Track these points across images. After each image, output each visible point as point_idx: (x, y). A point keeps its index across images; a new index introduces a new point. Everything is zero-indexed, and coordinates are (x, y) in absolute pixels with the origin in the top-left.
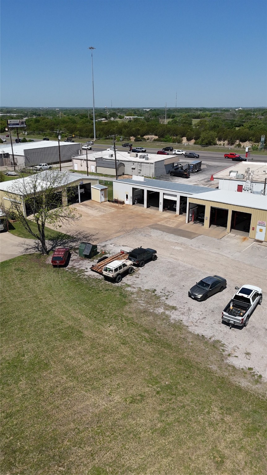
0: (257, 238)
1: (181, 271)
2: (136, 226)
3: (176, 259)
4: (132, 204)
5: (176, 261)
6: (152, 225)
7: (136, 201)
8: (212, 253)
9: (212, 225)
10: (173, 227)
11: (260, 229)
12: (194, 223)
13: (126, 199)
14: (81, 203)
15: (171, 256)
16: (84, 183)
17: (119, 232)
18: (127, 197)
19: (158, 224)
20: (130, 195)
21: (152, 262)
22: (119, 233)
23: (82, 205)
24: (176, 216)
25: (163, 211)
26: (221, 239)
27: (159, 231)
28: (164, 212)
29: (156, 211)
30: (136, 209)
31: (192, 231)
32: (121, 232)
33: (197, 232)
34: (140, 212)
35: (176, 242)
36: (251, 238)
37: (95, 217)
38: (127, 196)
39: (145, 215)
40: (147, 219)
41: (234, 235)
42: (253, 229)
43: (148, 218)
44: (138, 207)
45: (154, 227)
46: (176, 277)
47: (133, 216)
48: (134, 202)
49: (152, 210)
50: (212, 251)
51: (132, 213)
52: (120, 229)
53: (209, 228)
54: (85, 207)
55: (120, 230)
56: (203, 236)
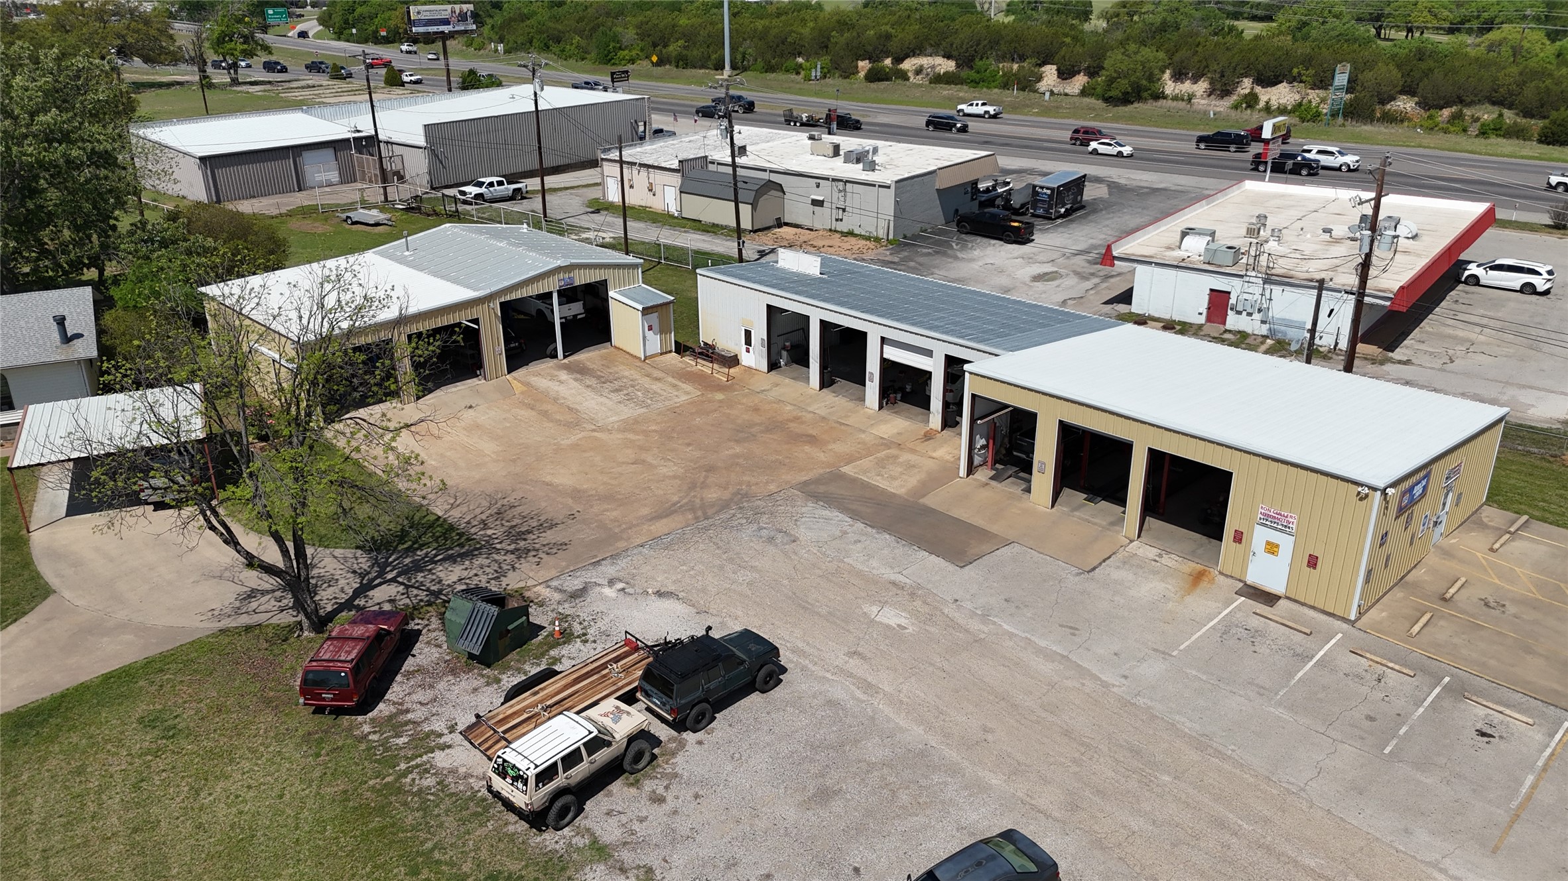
0: (1250, 579)
1: (872, 766)
2: (749, 485)
3: (868, 687)
4: (764, 366)
5: (863, 697)
6: (817, 481)
7: (784, 353)
8: (1039, 651)
9: (1067, 492)
10: (901, 491)
11: (1268, 543)
12: (991, 478)
13: (745, 347)
14: (566, 361)
15: (853, 664)
16: (577, 283)
17: (667, 516)
18: (748, 342)
19: (843, 477)
20: (760, 333)
21: (755, 698)
22: (665, 521)
23: (567, 368)
24: (928, 436)
25: (881, 407)
26: (1094, 569)
27: (836, 515)
28: (884, 412)
29: (851, 405)
31: (979, 521)
32: (675, 511)
33: (994, 529)
34: (789, 408)
35: (893, 577)
36: (1227, 576)
37: (600, 429)
38: (748, 334)
39: (802, 423)
40: (807, 448)
41: (1152, 552)
42: (1238, 537)
43: (812, 440)
44: (787, 381)
45: (822, 489)
46: (837, 805)
47: (754, 430)
48: (773, 358)
49: (834, 402)
50: (1043, 643)
51: (756, 410)
52: (675, 499)
53: (1053, 506)
54: (576, 380)
55: (674, 504)
56: (1016, 548)
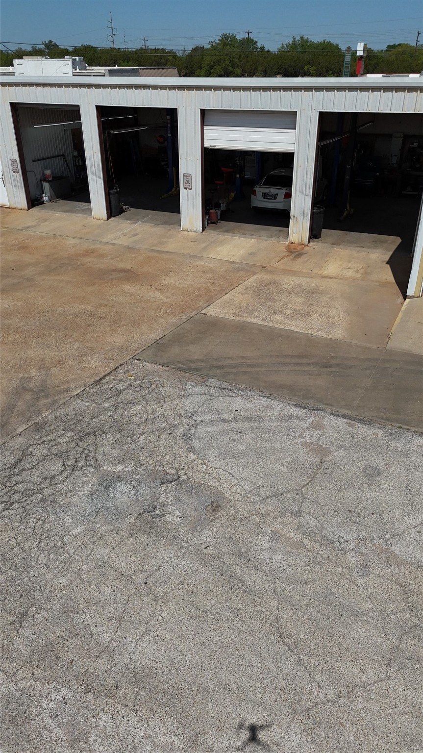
4: (21, 200)
19: (214, 326)
20: (7, 151)
24: (295, 252)
28: (212, 234)
30: (45, 229)
34: (72, 241)
39: (102, 256)
43: (130, 276)
44: (58, 214)
48: (33, 191)
51: (24, 248)
